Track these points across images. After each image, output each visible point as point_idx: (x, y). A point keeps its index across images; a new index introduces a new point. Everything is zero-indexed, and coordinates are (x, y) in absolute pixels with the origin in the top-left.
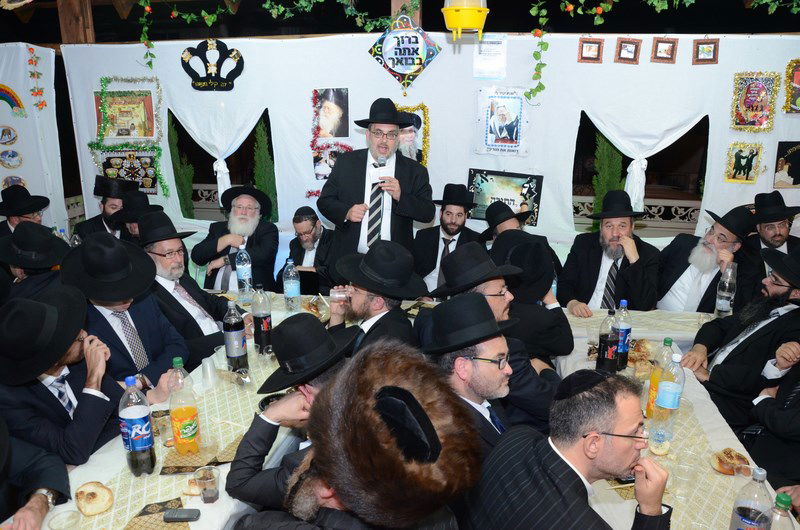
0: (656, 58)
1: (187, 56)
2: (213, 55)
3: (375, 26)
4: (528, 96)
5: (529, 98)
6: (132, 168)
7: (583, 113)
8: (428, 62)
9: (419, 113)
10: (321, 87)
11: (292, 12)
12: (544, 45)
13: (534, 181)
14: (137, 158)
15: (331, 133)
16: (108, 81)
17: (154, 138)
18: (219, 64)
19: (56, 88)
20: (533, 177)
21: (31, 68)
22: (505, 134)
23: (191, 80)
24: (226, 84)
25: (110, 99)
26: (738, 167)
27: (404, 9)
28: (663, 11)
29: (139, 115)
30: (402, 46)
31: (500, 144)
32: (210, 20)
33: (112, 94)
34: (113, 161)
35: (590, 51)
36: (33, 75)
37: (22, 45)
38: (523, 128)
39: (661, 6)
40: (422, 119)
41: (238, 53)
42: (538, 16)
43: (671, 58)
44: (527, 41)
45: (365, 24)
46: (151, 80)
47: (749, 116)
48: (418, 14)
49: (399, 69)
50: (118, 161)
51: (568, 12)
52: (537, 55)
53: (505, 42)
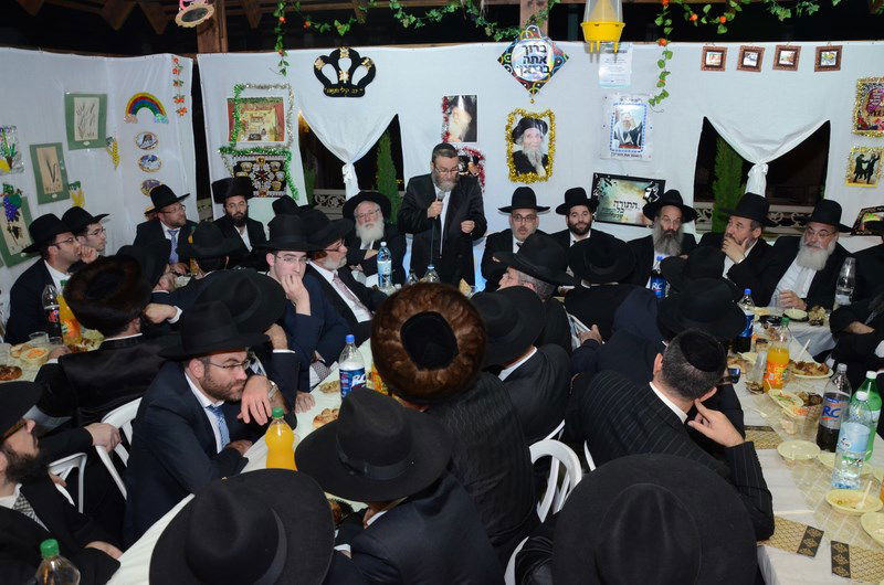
0: (778, 65)
1: (320, 64)
2: (345, 63)
3: (504, 35)
4: (652, 102)
5: (653, 105)
6: (262, 172)
7: (706, 120)
8: (555, 71)
9: (546, 120)
10: (450, 94)
11: (422, 21)
12: (668, 54)
13: (657, 185)
14: (267, 162)
15: (460, 138)
16: (242, 88)
17: (285, 143)
18: (351, 72)
19: (192, 94)
20: (655, 181)
21: (175, 77)
22: (629, 139)
23: (323, 86)
24: (356, 91)
25: (242, 106)
26: (859, 172)
27: (533, 20)
28: (786, 19)
29: (270, 121)
30: (530, 55)
31: (624, 149)
32: (342, 29)
33: (245, 101)
34: (243, 165)
35: (713, 59)
36: (176, 83)
37: (168, 56)
38: (647, 133)
39: (783, 14)
40: (548, 125)
41: (370, 61)
42: (663, 26)
43: (793, 66)
44: (652, 50)
45: (493, 34)
46: (283, 87)
47: (872, 120)
48: (546, 24)
49: (526, 77)
50: (248, 165)
51: (693, 22)
52: (661, 64)
53: (630, 51)
